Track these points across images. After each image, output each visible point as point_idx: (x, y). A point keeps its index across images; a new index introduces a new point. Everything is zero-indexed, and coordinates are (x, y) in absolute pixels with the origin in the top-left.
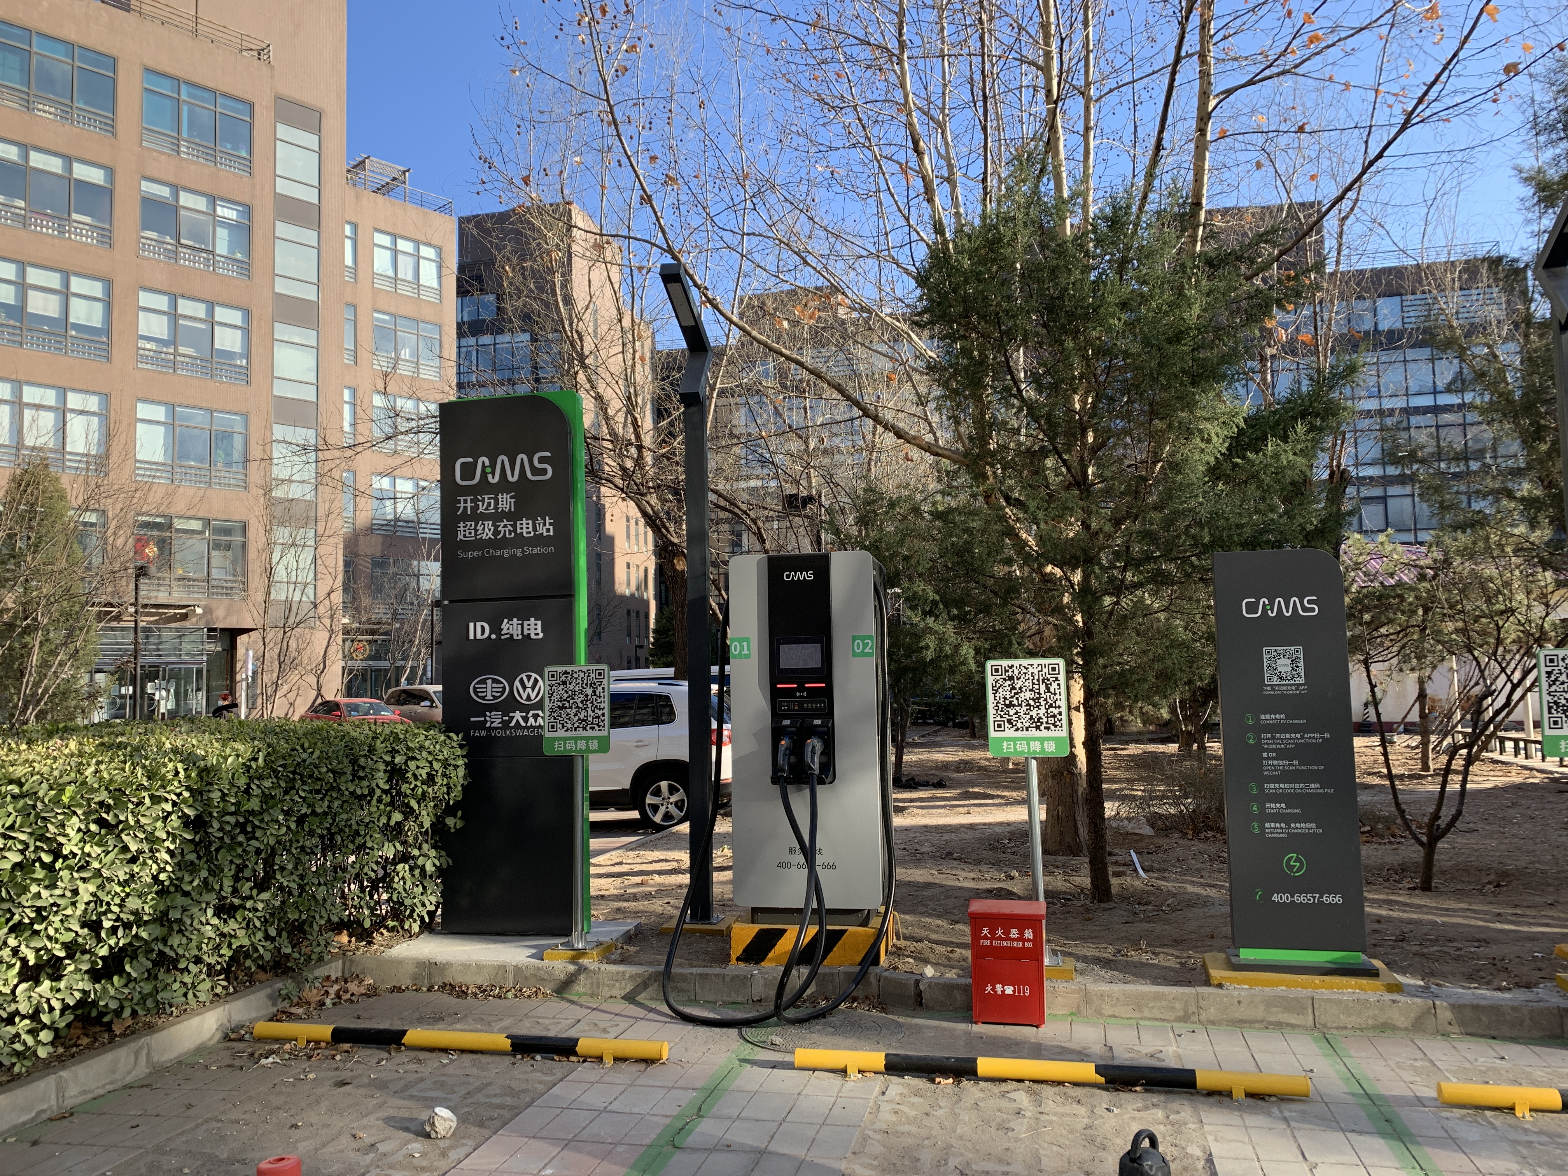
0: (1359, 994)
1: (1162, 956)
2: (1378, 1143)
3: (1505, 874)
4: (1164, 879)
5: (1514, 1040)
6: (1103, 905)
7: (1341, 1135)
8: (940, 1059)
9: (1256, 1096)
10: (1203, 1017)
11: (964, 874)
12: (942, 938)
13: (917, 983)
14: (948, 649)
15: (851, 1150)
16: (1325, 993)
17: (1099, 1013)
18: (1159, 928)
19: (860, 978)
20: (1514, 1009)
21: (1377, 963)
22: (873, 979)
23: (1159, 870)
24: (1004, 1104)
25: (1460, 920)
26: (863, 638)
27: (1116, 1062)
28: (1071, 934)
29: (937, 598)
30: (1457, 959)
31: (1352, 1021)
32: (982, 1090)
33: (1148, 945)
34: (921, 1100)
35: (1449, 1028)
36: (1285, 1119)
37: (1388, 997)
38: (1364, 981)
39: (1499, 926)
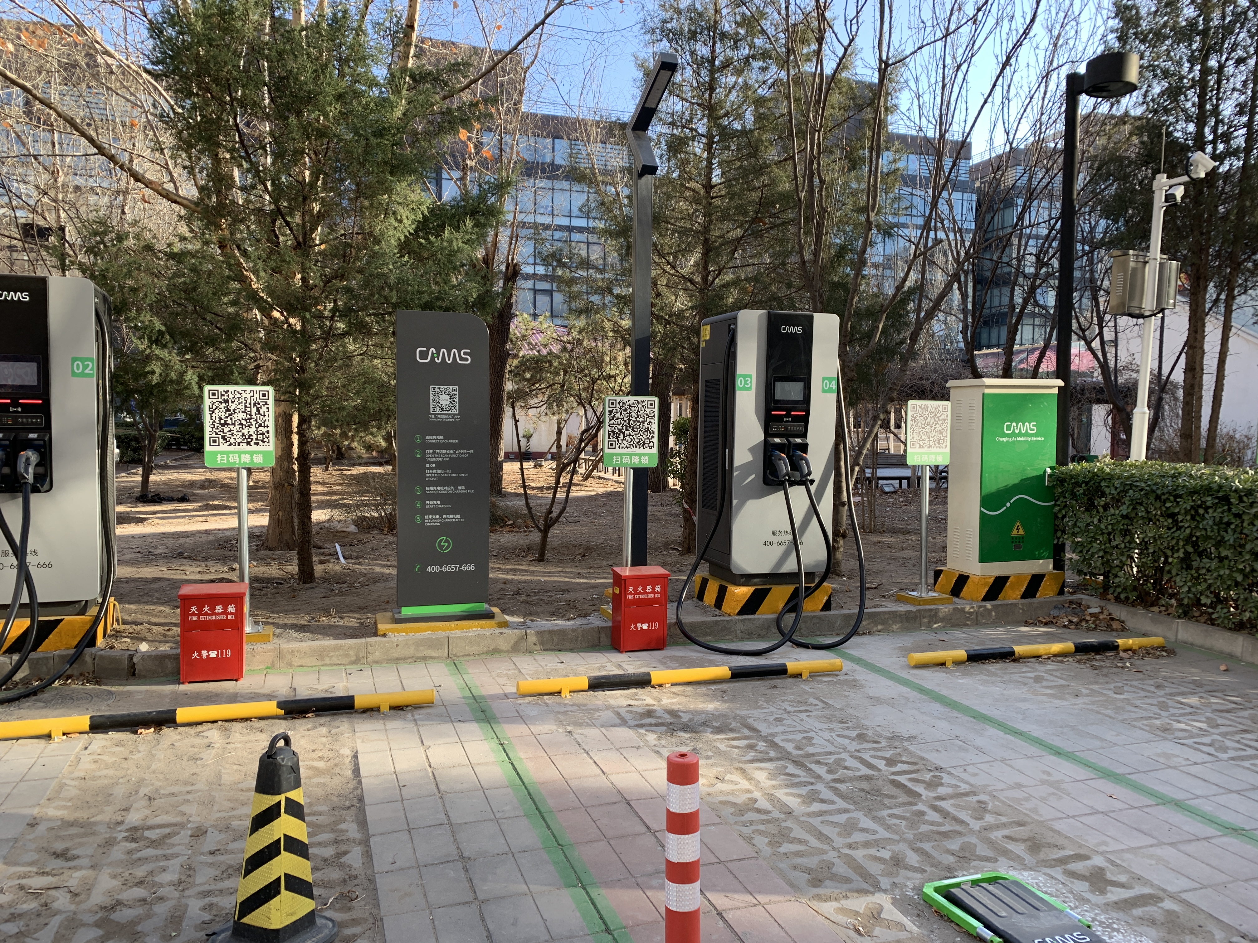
0: (480, 631)
1: (346, 619)
2: (474, 727)
3: (588, 549)
4: (360, 563)
5: (571, 650)
6: (306, 585)
7: (450, 726)
8: (142, 714)
9: (398, 708)
10: (371, 659)
11: (191, 569)
12: (163, 620)
13: (131, 657)
14: (173, 375)
15: (46, 797)
16: (458, 633)
17: (290, 665)
18: (348, 599)
19: (76, 657)
20: (573, 631)
21: (495, 610)
22: (88, 659)
23: (357, 558)
24: (198, 741)
25: (556, 579)
26: (83, 360)
27: (297, 698)
28: (277, 609)
29: (163, 328)
30: (548, 603)
31: (475, 649)
32: (180, 734)
33: (337, 612)
34: (122, 749)
35: (534, 647)
36: (415, 720)
37: (498, 631)
38: (483, 622)
39: (578, 580)
